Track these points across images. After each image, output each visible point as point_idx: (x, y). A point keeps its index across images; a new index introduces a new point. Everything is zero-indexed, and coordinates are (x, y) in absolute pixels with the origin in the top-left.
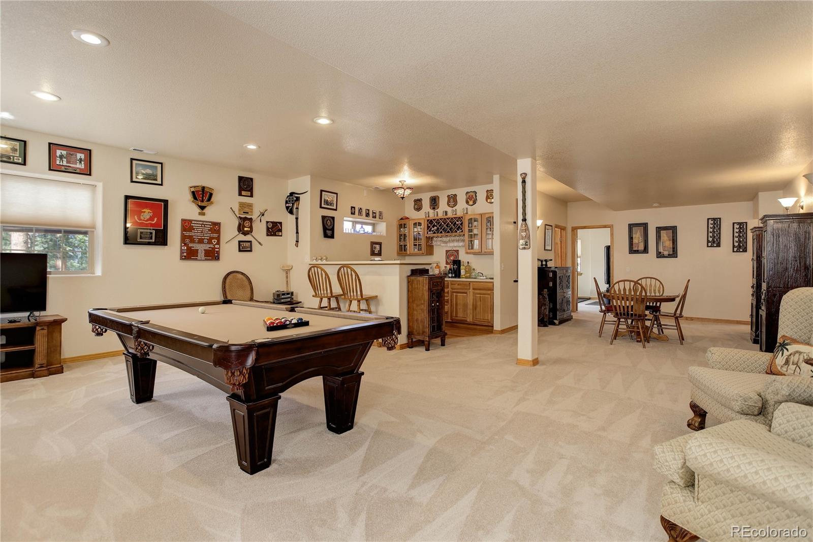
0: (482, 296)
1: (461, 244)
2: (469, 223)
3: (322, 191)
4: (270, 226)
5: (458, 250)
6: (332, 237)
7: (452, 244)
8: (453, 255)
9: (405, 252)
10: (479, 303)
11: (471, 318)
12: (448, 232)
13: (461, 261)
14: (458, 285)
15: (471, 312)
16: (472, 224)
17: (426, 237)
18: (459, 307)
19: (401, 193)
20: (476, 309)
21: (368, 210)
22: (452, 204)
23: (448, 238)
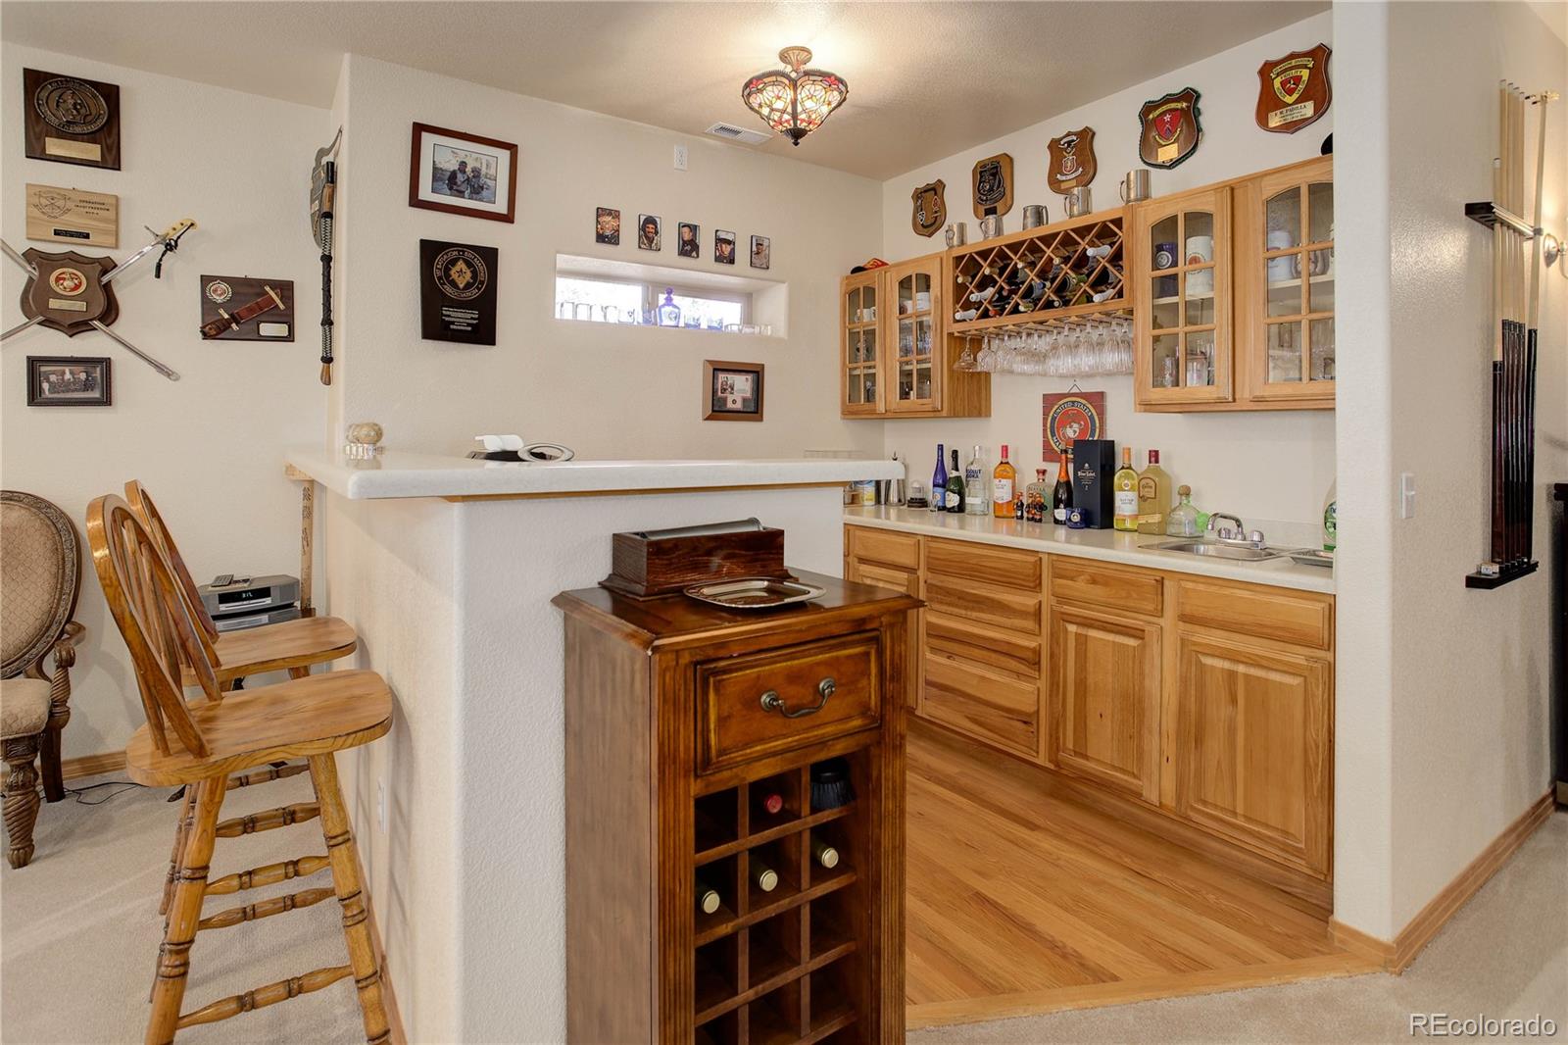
0: (1241, 669)
1: (1111, 359)
2: (1158, 249)
3: (419, 129)
4: (220, 294)
5: (1102, 395)
6: (483, 333)
7: (1065, 363)
8: (1076, 418)
9: (868, 406)
10: (1219, 712)
11: (1169, 785)
12: (1049, 305)
13: (1118, 449)
14: (1094, 581)
15: (1170, 750)
16: (1174, 250)
17: (951, 335)
18: (1093, 705)
19: (779, 105)
20: (1199, 741)
21: (694, 228)
22: (1068, 177)
23: (1049, 339)
